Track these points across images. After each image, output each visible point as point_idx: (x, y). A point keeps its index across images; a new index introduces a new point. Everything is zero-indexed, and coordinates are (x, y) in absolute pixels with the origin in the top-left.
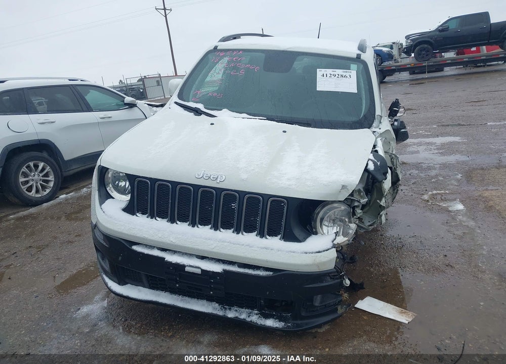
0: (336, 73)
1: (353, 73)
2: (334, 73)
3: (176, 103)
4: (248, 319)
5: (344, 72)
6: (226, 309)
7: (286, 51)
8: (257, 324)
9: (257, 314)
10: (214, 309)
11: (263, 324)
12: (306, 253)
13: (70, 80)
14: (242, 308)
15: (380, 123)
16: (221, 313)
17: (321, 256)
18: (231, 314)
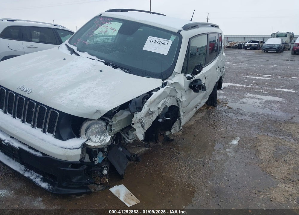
0: (159, 41)
1: (170, 42)
2: (158, 40)
3: (66, 45)
4: (34, 180)
5: (165, 40)
6: (26, 170)
7: (137, 22)
8: (37, 184)
9: (41, 178)
10: (21, 169)
11: (40, 184)
12: (62, 148)
13: (54, 26)
14: (36, 173)
15: (174, 77)
16: (22, 172)
17: (70, 151)
18: (27, 175)
